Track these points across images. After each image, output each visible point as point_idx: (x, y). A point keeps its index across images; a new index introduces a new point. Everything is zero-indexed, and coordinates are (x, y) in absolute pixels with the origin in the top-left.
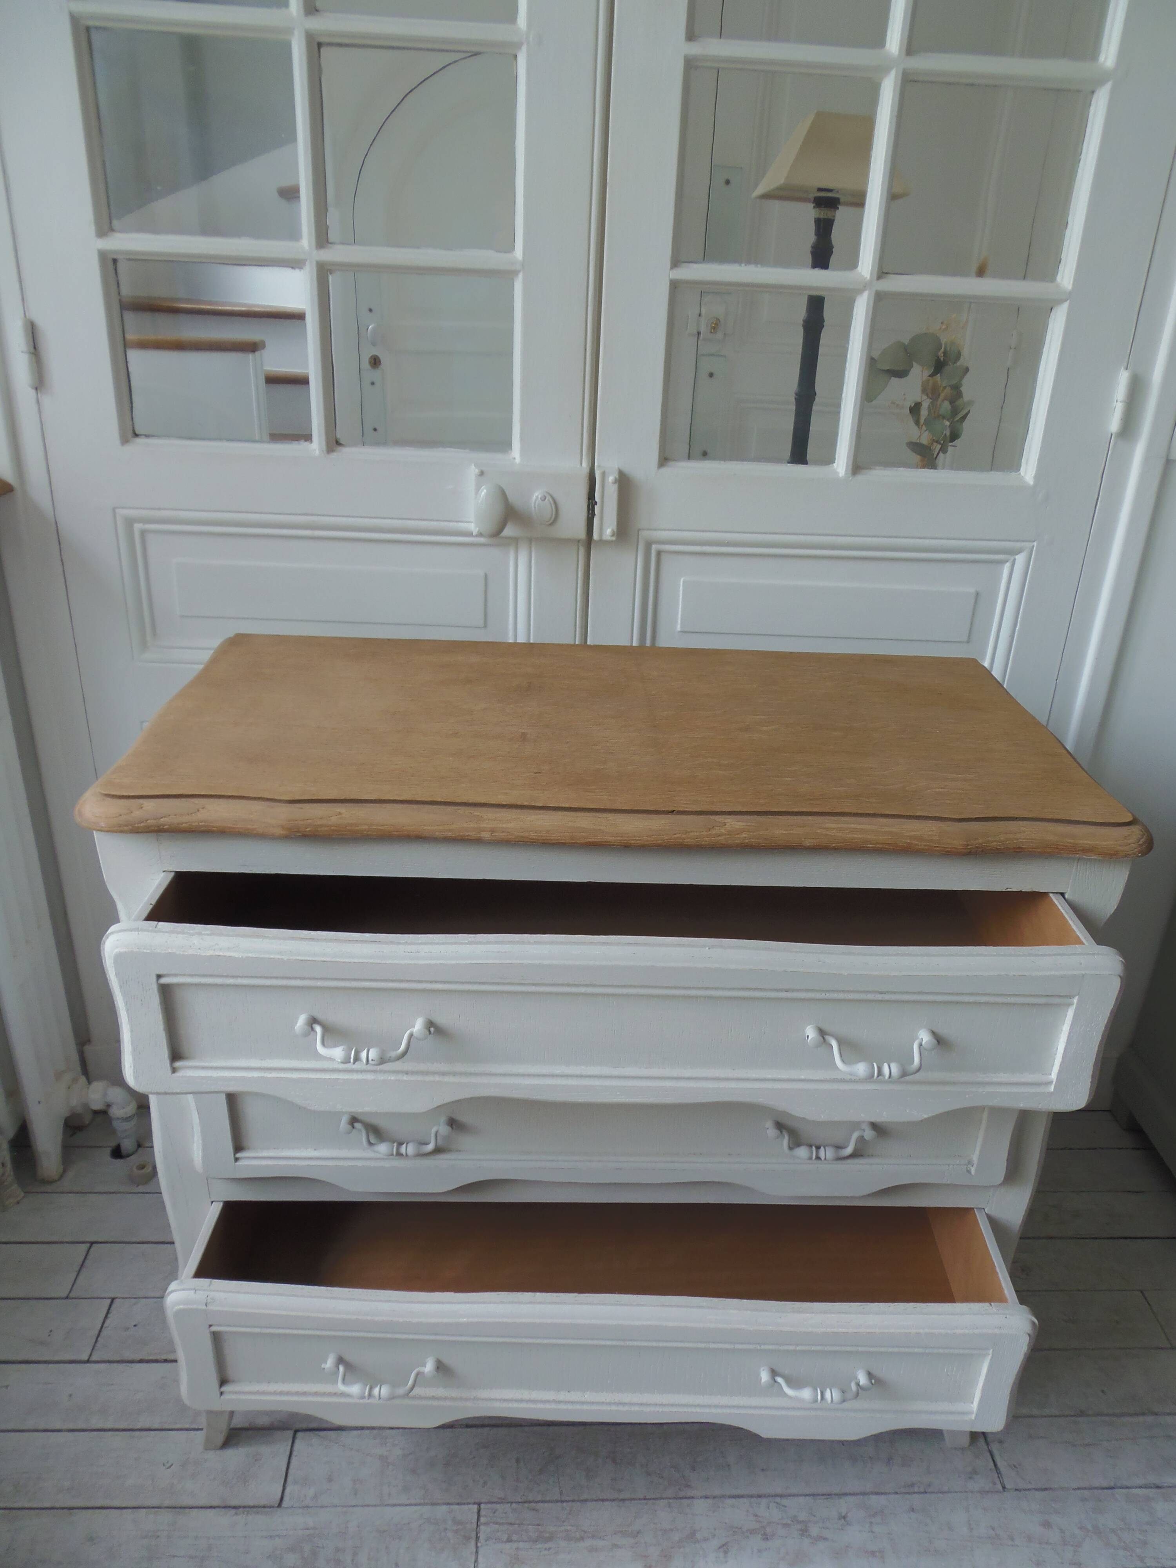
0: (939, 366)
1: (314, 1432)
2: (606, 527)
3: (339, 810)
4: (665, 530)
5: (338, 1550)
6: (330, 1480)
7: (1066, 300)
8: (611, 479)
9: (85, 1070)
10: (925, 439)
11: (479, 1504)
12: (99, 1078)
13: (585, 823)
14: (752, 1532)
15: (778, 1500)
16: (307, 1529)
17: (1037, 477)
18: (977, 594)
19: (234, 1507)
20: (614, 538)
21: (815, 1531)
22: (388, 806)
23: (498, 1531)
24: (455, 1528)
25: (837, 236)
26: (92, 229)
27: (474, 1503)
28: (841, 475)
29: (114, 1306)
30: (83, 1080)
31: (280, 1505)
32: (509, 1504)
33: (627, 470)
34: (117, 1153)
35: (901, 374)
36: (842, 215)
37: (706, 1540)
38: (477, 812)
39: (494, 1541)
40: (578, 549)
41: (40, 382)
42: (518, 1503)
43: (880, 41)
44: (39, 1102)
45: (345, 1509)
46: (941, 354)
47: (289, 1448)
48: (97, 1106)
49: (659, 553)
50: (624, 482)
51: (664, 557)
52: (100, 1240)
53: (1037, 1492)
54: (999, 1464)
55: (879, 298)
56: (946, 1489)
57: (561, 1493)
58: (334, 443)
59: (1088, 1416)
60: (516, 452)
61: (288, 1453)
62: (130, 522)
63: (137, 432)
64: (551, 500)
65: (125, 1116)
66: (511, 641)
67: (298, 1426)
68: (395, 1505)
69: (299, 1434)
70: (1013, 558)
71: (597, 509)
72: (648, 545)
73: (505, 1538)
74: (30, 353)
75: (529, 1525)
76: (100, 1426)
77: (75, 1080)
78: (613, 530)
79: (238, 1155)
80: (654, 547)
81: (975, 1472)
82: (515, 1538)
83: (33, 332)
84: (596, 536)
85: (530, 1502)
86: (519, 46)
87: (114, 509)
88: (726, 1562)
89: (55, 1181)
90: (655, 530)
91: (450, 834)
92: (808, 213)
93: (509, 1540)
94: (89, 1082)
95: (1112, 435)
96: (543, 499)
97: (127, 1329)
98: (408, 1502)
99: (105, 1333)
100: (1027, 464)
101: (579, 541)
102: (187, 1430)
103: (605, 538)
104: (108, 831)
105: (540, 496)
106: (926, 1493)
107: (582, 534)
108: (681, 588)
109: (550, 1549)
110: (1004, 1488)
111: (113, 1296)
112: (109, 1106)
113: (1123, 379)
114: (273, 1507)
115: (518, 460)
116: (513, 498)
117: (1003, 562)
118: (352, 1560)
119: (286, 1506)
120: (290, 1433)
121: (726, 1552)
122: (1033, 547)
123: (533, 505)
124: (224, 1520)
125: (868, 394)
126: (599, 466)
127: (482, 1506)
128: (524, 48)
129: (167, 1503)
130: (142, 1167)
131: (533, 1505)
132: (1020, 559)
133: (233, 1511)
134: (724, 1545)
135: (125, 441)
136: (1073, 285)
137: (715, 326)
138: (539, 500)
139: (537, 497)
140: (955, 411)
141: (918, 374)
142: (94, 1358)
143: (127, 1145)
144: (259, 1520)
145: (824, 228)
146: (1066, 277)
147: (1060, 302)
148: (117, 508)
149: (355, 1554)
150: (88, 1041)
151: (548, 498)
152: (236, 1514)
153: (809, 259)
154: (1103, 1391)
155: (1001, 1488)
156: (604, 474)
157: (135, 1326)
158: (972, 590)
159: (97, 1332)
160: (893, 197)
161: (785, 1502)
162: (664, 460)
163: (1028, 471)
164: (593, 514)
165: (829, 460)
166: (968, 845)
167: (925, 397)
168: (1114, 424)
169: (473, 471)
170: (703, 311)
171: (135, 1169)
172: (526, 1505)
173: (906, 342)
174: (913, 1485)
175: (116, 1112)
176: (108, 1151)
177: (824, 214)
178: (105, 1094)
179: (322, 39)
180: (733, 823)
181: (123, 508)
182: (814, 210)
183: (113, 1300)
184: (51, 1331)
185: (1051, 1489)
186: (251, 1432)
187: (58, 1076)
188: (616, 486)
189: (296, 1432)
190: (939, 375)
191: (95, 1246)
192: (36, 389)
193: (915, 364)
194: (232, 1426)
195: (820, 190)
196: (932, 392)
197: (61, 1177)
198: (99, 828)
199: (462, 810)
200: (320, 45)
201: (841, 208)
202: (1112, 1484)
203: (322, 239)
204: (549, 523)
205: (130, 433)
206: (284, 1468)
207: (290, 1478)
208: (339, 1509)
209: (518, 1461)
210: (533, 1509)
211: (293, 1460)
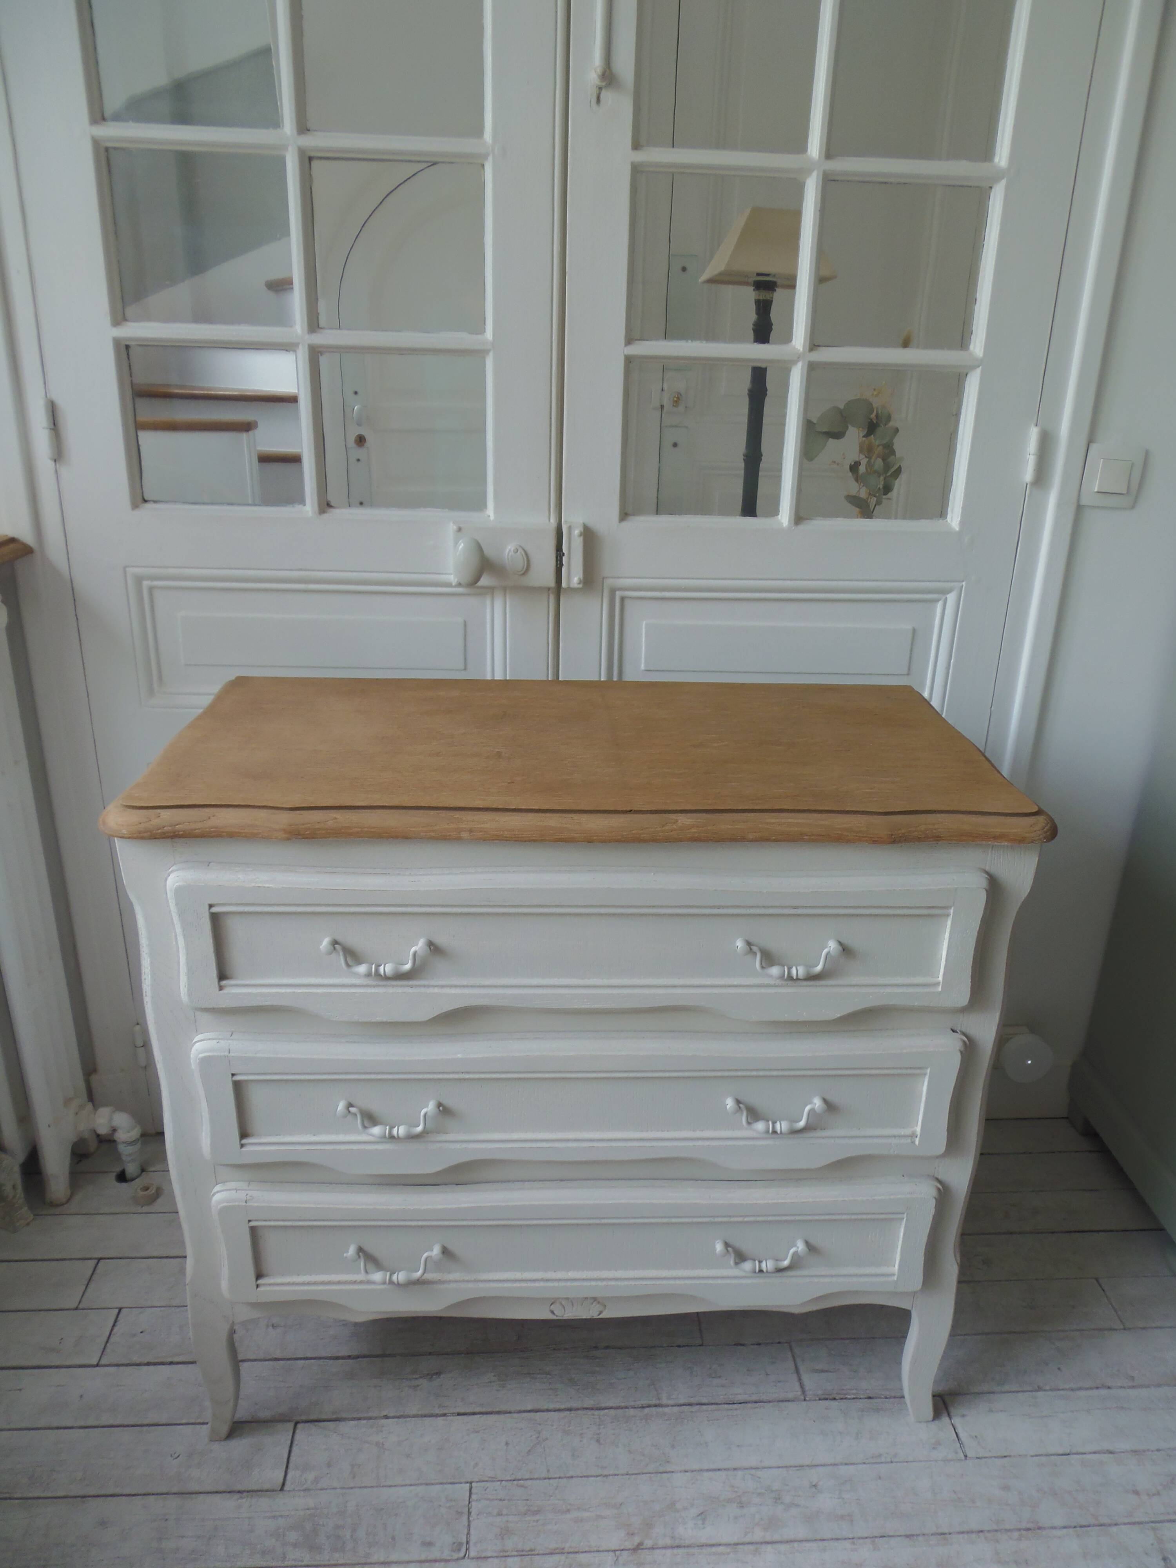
0: (872, 428)
1: (313, 1423)
2: (574, 576)
3: (335, 816)
4: (626, 578)
5: (338, 1527)
6: (329, 1465)
7: (979, 367)
8: (576, 532)
9: (91, 1097)
10: (863, 493)
11: (471, 1483)
12: (105, 1105)
13: (553, 821)
14: (730, 1501)
15: (753, 1472)
16: (308, 1509)
17: (962, 523)
18: (914, 630)
19: (239, 1492)
20: (581, 586)
21: (787, 1499)
22: (379, 811)
23: (489, 1507)
24: (448, 1505)
25: (775, 315)
26: (107, 320)
27: (466, 1482)
28: (784, 526)
29: (121, 1315)
30: (90, 1106)
31: (282, 1489)
32: (499, 1482)
33: (591, 523)
34: (122, 1177)
35: (838, 435)
36: (778, 296)
37: (685, 1509)
38: (457, 815)
39: (485, 1515)
40: (549, 595)
41: (59, 454)
42: (508, 1480)
43: (801, 147)
44: (49, 1126)
45: (344, 1491)
46: (873, 416)
47: (290, 1437)
48: (103, 1131)
49: (623, 599)
50: (589, 535)
51: (627, 602)
52: (107, 1256)
53: (996, 1460)
54: (961, 1435)
55: (812, 367)
56: (910, 1459)
57: (548, 1471)
58: (325, 506)
59: (1045, 1390)
60: (490, 511)
61: (289, 1442)
62: (139, 580)
63: (146, 498)
64: (523, 553)
65: (130, 1140)
66: (489, 677)
67: (298, 1418)
68: (390, 1486)
69: (299, 1426)
70: (944, 598)
71: (564, 559)
72: (613, 592)
73: (495, 1512)
74: (50, 429)
75: (518, 1500)
76: (111, 1422)
77: (82, 1107)
78: (580, 579)
79: (244, 1141)
80: (618, 594)
81: (938, 1444)
82: (505, 1512)
83: (53, 410)
84: (564, 585)
85: (519, 1480)
86: (485, 156)
87: (125, 568)
88: (704, 1528)
89: (62, 1205)
90: (619, 578)
91: (433, 834)
92: (749, 295)
93: (500, 1514)
94: (96, 1107)
95: (1027, 484)
96: (516, 551)
97: (134, 1335)
98: (404, 1483)
99: (112, 1340)
100: (952, 512)
101: (549, 589)
102: (193, 1424)
103: (572, 586)
104: (129, 838)
105: (512, 550)
106: (892, 1462)
107: (552, 583)
108: (644, 630)
109: (537, 1521)
110: (966, 1456)
111: (120, 1306)
112: (114, 1130)
113: (1033, 435)
114: (276, 1491)
115: (492, 518)
116: (489, 552)
117: (937, 600)
118: (352, 1536)
119: (288, 1489)
120: (291, 1425)
121: (704, 1520)
122: (963, 585)
123: (506, 557)
124: (228, 1504)
125: (807, 452)
126: (566, 522)
127: (474, 1485)
128: (490, 158)
129: (175, 1490)
130: (146, 1189)
131: (522, 1482)
132: (951, 598)
133: (237, 1496)
134: (702, 1513)
135: (135, 506)
136: (985, 352)
137: (677, 401)
138: (512, 553)
139: (510, 550)
140: (887, 467)
141: (854, 435)
142: (103, 1362)
143: (131, 1169)
144: (263, 1502)
145: (764, 308)
146: (978, 346)
147: (974, 368)
148: (128, 566)
149: (354, 1530)
150: (94, 1071)
151: (520, 550)
152: (241, 1498)
153: (751, 335)
154: (1059, 1369)
155: (963, 1457)
156: (570, 528)
157: (141, 1332)
158: (909, 627)
159: (105, 1339)
160: (820, 280)
161: (759, 1473)
162: (624, 515)
163: (954, 518)
164: (562, 565)
165: (774, 511)
166: (892, 835)
167: (862, 456)
168: (1028, 475)
169: (452, 527)
170: (666, 387)
171: (139, 1191)
172: (515, 1482)
173: (842, 407)
174: (880, 1456)
175: (121, 1136)
176: (113, 1176)
177: (764, 295)
178: (111, 1119)
179: (312, 154)
180: (684, 820)
181: (133, 566)
182: (754, 293)
183: (120, 1309)
184: (62, 1339)
185: (1010, 1456)
186: (254, 1425)
187: (67, 1101)
188: (581, 539)
189: (296, 1423)
190: (872, 436)
191: (102, 1261)
192: (55, 461)
193: (850, 427)
194: (235, 1419)
195: (758, 274)
196: (868, 450)
197: (68, 1200)
198: (121, 835)
199: (443, 814)
200: (310, 159)
201: (779, 291)
202: (1068, 1451)
203: (314, 325)
204: (522, 573)
205: (140, 499)
206: (286, 1456)
207: (291, 1465)
208: (339, 1491)
209: (507, 1444)
210: (522, 1486)
211: (294, 1448)
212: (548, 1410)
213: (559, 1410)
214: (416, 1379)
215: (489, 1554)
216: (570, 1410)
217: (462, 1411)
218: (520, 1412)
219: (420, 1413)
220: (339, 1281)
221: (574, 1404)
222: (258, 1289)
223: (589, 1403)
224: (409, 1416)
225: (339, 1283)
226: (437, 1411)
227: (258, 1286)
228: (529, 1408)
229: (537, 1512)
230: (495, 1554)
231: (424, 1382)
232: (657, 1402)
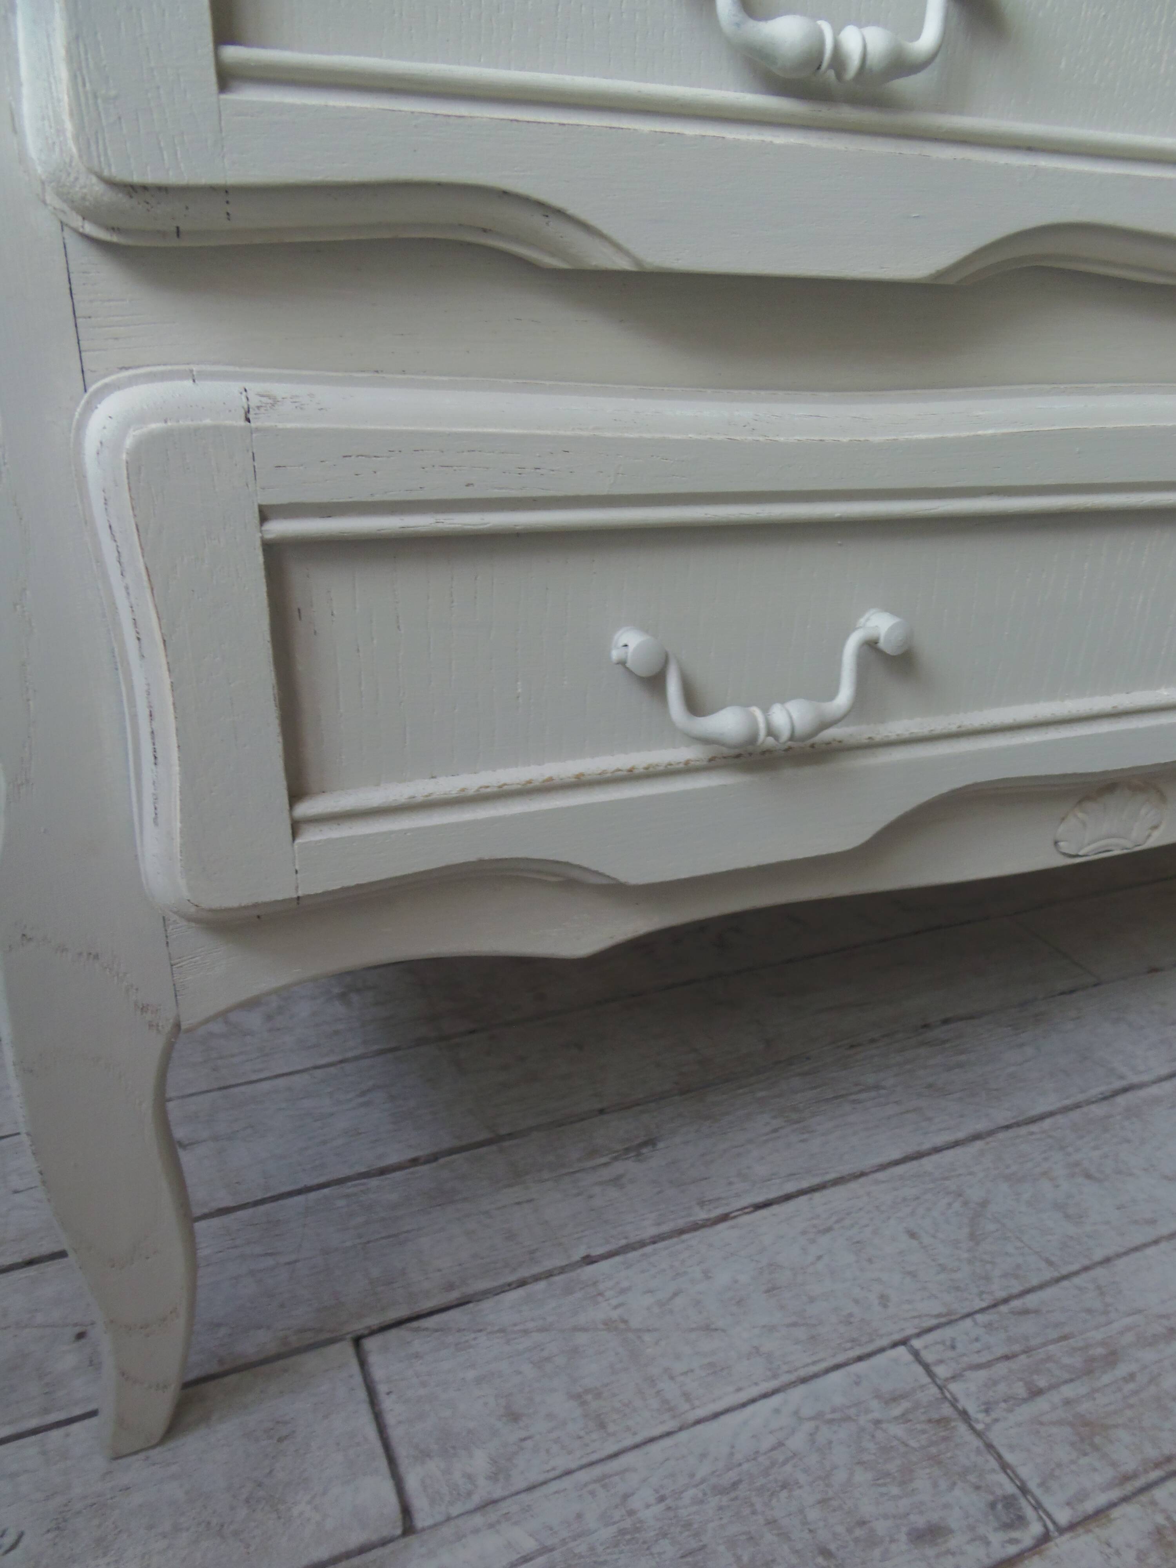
1: (403, 1326)
6: (513, 1416)
11: (906, 1342)
23: (995, 1383)
24: (897, 1411)
27: (895, 1345)
31: (409, 1529)
32: (968, 1320)
39: (1003, 1405)
42: (982, 1310)
45: (596, 1470)
47: (358, 1379)
61: (362, 1394)
67: (359, 1326)
68: (716, 1416)
69: (371, 1344)
73: (1020, 1390)
75: (1046, 1346)
82: (1042, 1382)
85: (1006, 1301)
93: (1036, 1393)
98: (743, 1396)
114: (392, 1538)
119: (429, 1522)
120: (346, 1349)
127: (916, 1345)
131: (1016, 1304)
172: (1004, 1309)
186: (233, 1378)
189: (357, 1341)
206: (371, 1431)
207: (402, 1451)
208: (583, 1476)
209: (912, 1235)
210: (1025, 1312)
211: (387, 1404)
212: (937, 1150)
213: (956, 1144)
214: (605, 1165)
215: (1101, 1499)
216: (977, 1137)
217: (760, 1199)
218: (883, 1167)
219: (665, 1228)
220: (578, 776)
221: (981, 1126)
222: (299, 841)
223: (1002, 1116)
224: (642, 1244)
225: (580, 783)
226: (702, 1215)
227: (296, 827)
228: (896, 1155)
229: (1112, 1358)
230: (1115, 1494)
231: (627, 1167)
232: (1118, 1084)
